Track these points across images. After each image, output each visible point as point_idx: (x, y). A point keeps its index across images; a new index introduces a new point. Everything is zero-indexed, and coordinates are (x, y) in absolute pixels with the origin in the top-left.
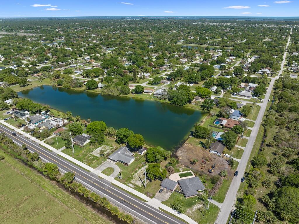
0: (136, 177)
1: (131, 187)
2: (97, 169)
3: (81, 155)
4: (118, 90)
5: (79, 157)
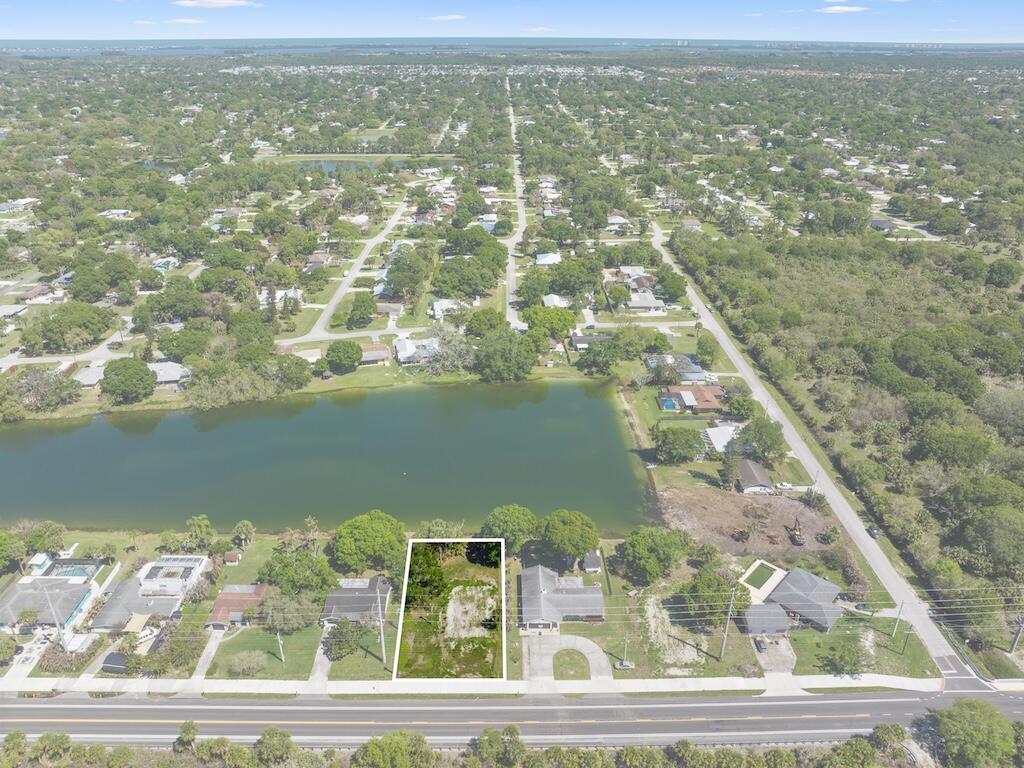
0: (665, 642)
1: (685, 677)
2: (530, 675)
3: (416, 657)
4: (265, 376)
5: (420, 666)
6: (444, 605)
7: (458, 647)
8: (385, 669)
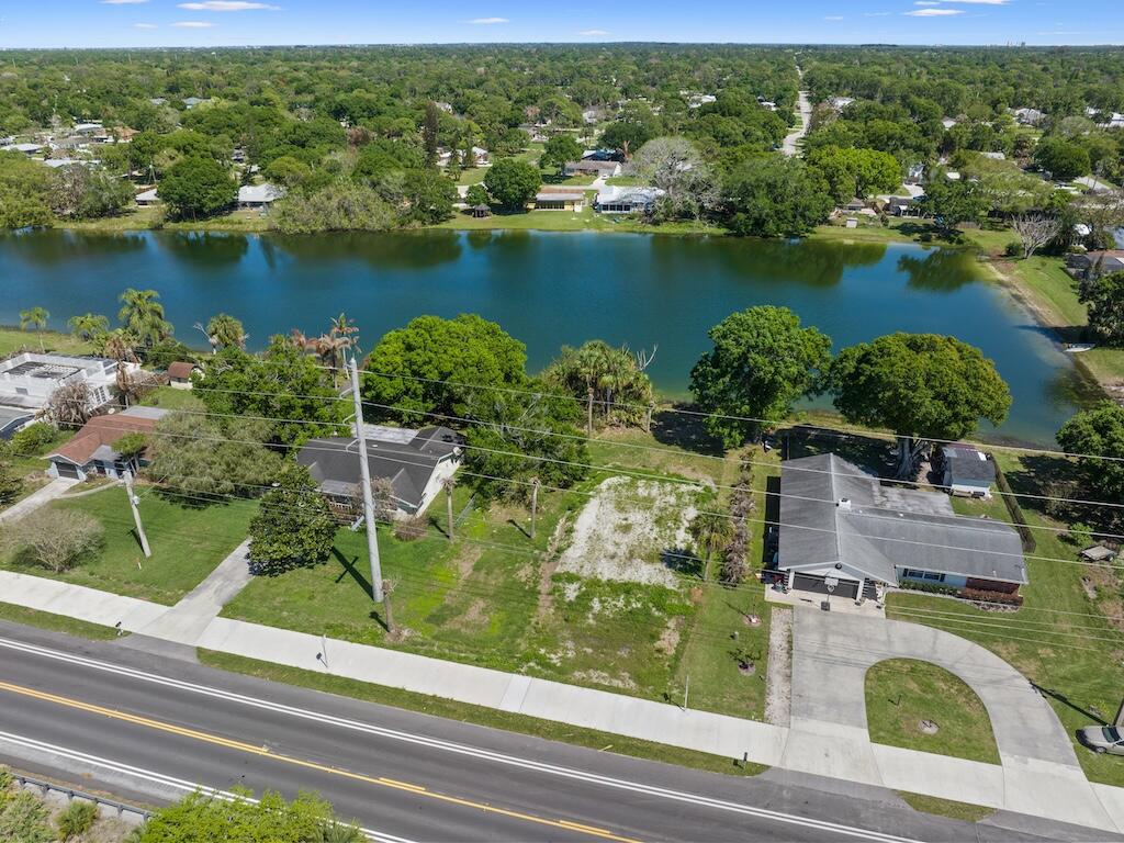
3: (467, 604)
4: (385, 196)
5: (467, 625)
6: (573, 508)
7: (584, 598)
8: (374, 615)
